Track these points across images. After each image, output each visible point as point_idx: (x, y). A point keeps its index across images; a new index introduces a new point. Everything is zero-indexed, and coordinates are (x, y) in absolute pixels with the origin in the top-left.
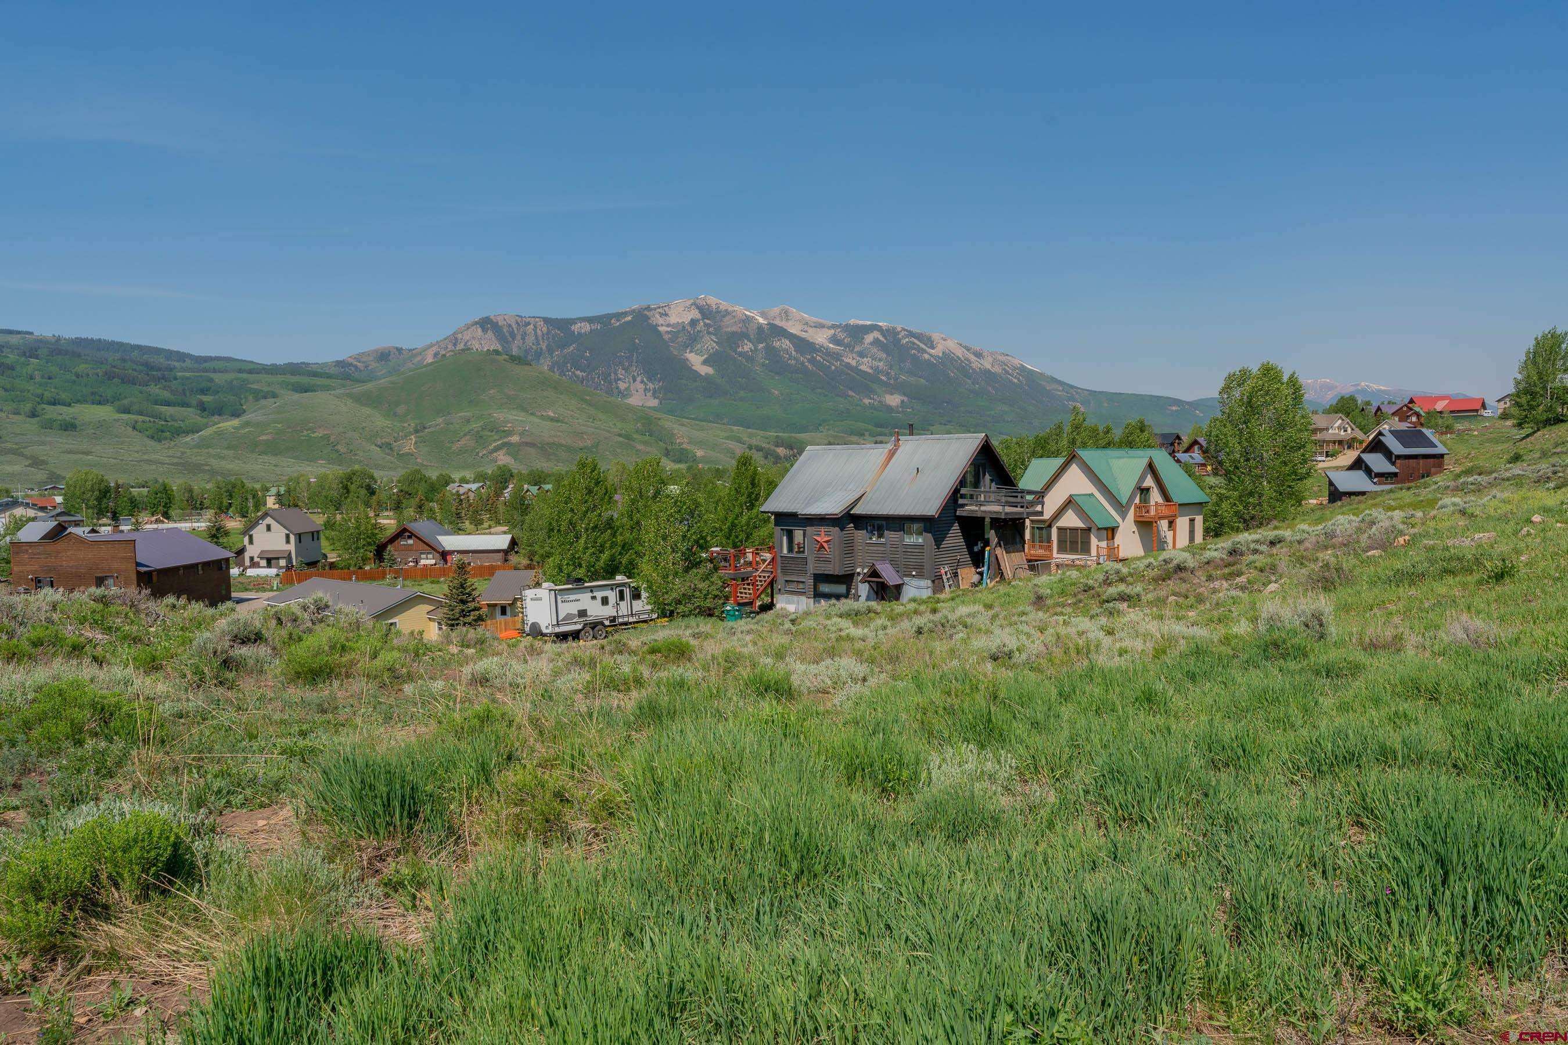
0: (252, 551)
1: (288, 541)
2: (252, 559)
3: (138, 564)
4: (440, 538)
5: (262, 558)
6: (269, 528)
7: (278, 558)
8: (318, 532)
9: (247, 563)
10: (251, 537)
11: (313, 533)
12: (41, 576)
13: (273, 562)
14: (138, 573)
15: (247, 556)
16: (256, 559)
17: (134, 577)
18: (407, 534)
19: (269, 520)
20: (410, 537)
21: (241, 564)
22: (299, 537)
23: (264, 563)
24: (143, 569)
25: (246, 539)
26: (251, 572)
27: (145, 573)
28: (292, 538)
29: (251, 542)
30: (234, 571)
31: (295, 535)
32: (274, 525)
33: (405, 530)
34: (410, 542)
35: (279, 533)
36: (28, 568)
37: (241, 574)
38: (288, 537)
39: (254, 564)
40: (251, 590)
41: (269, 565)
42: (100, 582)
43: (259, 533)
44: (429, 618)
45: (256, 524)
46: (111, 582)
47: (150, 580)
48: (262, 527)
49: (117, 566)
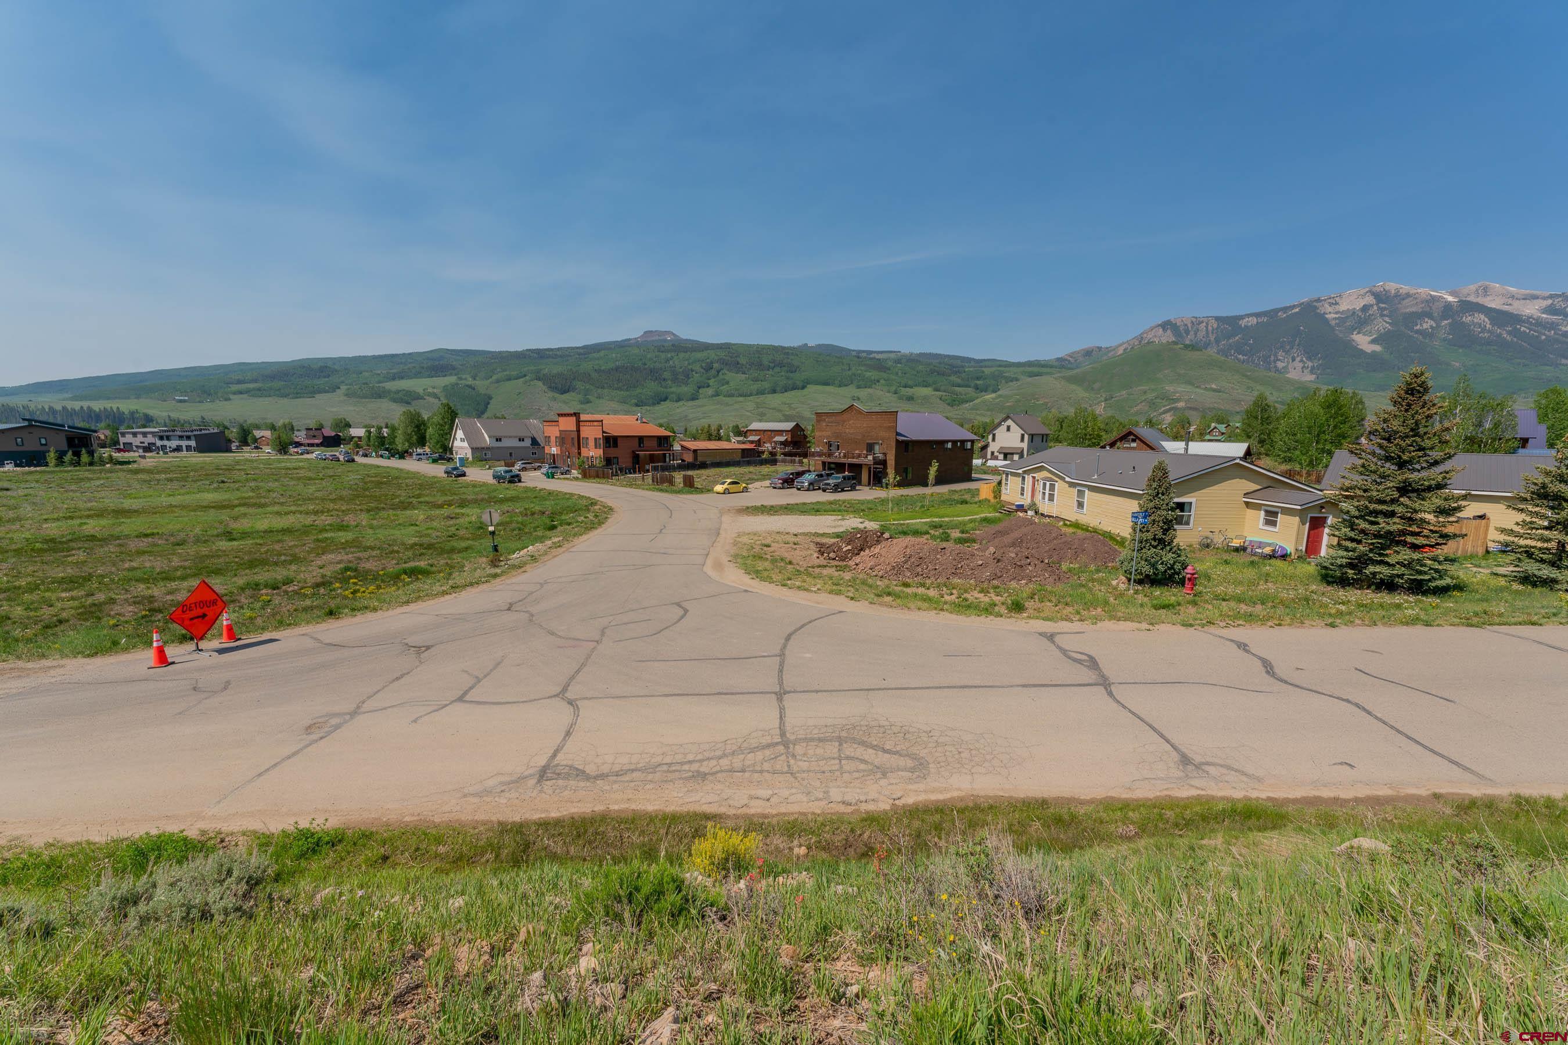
0: (993, 447)
1: (1022, 440)
2: (993, 453)
3: (898, 434)
4: (1164, 444)
5: (1000, 453)
6: (1009, 429)
7: (1012, 454)
8: (1047, 435)
9: (989, 456)
10: (994, 435)
11: (1043, 435)
12: (832, 440)
13: (1009, 456)
14: (897, 440)
15: (989, 450)
16: (996, 454)
17: (894, 444)
18: (1132, 437)
19: (1009, 422)
20: (1134, 441)
21: (984, 457)
22: (1032, 437)
23: (1001, 456)
24: (901, 438)
25: (990, 437)
26: (991, 463)
27: (903, 441)
28: (1026, 437)
29: (994, 440)
30: (977, 462)
31: (1029, 435)
32: (1013, 426)
33: (1130, 433)
34: (1134, 445)
35: (1017, 432)
36: (824, 434)
37: (984, 464)
38: (1023, 436)
39: (994, 457)
40: (989, 474)
41: (1005, 458)
42: (870, 448)
43: (1001, 432)
44: (1247, 503)
45: (999, 424)
46: (877, 448)
47: (907, 450)
48: (1004, 427)
49: (882, 434)
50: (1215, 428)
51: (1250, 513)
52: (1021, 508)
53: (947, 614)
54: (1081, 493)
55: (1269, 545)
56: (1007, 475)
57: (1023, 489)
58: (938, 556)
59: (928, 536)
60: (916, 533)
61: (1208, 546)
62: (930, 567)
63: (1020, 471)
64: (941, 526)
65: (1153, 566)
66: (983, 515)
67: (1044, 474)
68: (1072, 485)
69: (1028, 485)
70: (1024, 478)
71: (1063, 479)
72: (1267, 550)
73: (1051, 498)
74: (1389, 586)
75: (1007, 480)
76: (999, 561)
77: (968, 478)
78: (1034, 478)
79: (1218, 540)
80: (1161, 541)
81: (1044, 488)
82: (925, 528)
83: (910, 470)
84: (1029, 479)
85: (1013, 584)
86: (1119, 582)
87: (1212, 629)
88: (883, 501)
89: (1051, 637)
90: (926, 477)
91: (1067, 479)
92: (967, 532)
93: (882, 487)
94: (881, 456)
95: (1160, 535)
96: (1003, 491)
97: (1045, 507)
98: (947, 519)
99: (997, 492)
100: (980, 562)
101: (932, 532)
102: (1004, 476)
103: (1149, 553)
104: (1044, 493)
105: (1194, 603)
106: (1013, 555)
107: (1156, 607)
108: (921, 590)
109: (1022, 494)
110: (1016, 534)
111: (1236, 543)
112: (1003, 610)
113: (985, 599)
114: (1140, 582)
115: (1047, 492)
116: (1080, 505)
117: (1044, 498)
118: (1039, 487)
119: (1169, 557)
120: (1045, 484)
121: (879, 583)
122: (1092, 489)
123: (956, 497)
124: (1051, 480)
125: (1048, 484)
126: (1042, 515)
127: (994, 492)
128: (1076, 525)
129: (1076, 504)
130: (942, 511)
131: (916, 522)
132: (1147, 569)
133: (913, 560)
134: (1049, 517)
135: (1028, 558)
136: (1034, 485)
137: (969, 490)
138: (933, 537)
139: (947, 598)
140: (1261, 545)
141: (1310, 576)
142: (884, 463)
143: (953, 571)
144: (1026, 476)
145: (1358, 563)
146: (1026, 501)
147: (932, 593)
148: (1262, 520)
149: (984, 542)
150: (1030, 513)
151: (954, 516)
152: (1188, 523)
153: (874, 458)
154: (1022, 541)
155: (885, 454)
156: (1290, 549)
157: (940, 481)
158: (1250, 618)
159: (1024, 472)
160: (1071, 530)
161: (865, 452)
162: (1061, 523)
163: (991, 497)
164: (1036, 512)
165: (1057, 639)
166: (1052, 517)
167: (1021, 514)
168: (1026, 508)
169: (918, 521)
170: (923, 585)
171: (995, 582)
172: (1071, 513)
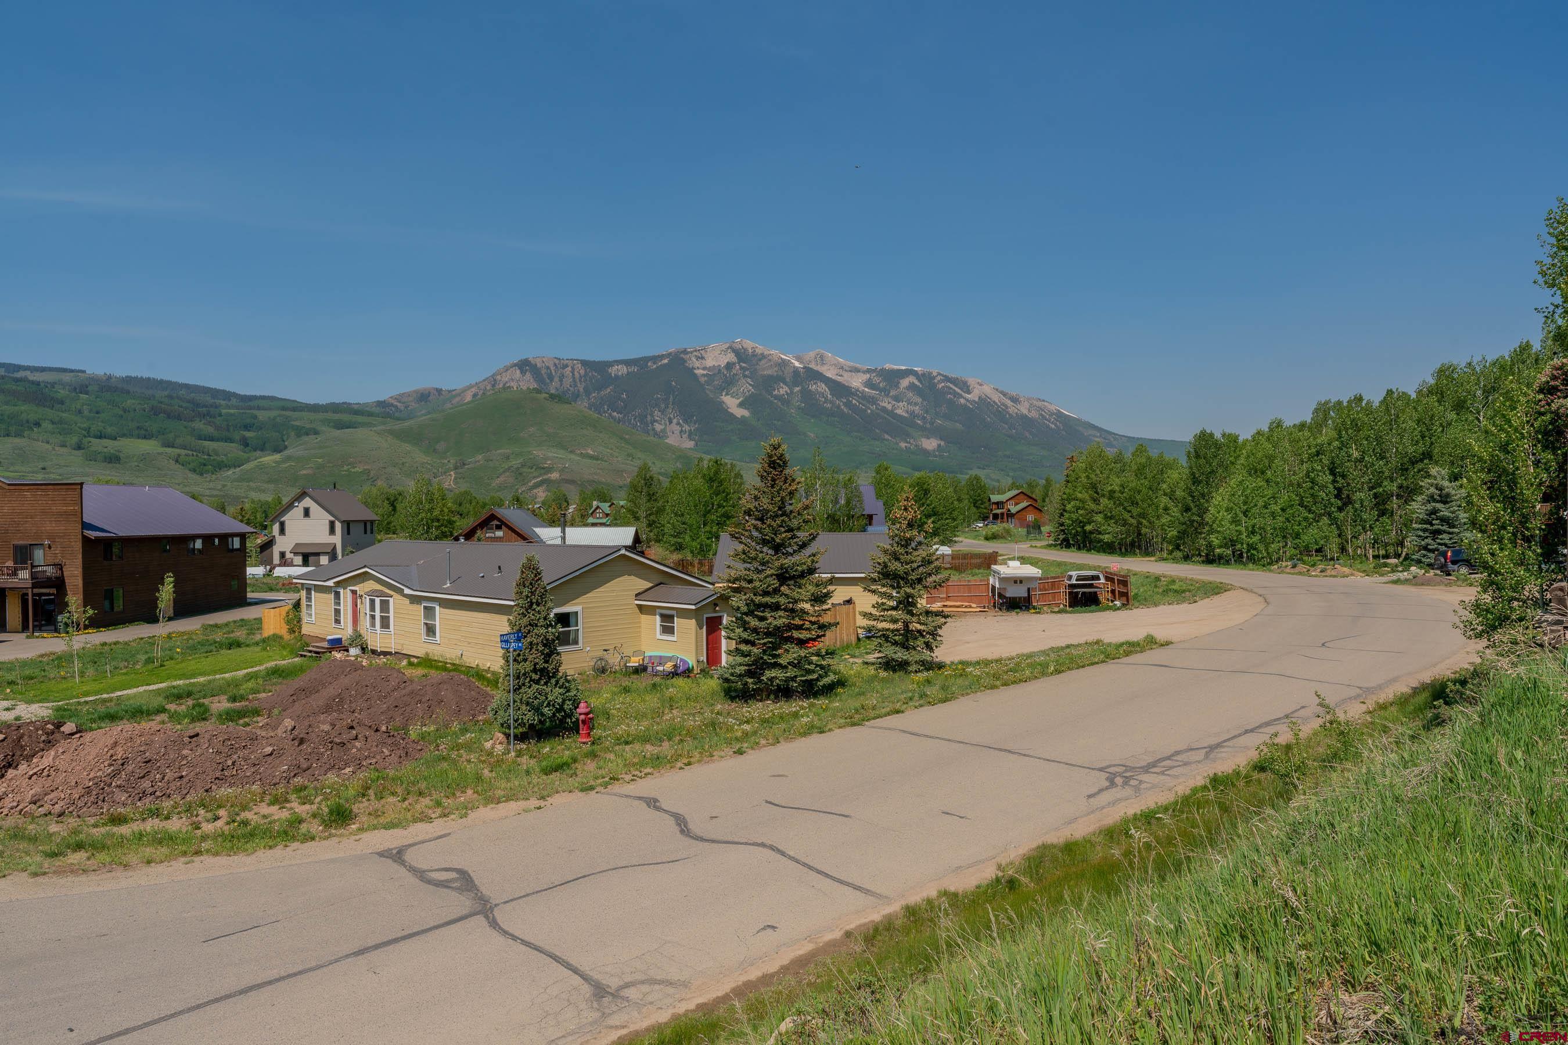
0: (283, 544)
1: (332, 531)
2: (282, 555)
3: (86, 526)
4: (538, 530)
5: (296, 554)
6: (307, 513)
7: (318, 554)
8: (372, 522)
9: (276, 560)
10: (282, 526)
11: (365, 522)
13: (311, 559)
14: (86, 540)
15: (276, 550)
16: (289, 555)
17: (78, 546)
18: (496, 522)
19: (307, 502)
20: (499, 528)
21: (268, 562)
22: (348, 525)
23: (298, 560)
24: (92, 534)
25: (276, 528)
26: (280, 572)
27: (98, 540)
28: (338, 526)
29: (282, 531)
30: (255, 571)
31: (342, 522)
32: (314, 508)
33: (492, 517)
34: (499, 534)
35: (321, 518)
37: (267, 574)
38: (332, 525)
39: (284, 562)
40: (278, 590)
41: (306, 563)
42: (23, 555)
43: (293, 519)
44: (640, 607)
45: (290, 506)
46: (39, 555)
47: (107, 554)
48: (298, 511)
49: (49, 527)
50: (598, 507)
51: (645, 618)
52: (337, 644)
53: (208, 860)
54: (429, 612)
55: (670, 659)
56: (309, 590)
57: (337, 612)
58: (185, 752)
59: (164, 717)
60: (138, 713)
61: (603, 671)
62: (170, 775)
63: (330, 583)
64: (189, 694)
65: (537, 710)
66: (271, 664)
67: (371, 585)
68: (415, 600)
69: (345, 606)
70: (337, 595)
71: (400, 591)
72: (668, 667)
73: (385, 623)
74: (784, 692)
75: (309, 599)
76: (302, 741)
77: (241, 601)
78: (354, 592)
79: (614, 660)
80: (543, 672)
81: (373, 609)
82: (157, 701)
83: (119, 593)
84: (346, 595)
85: (332, 777)
86: (495, 743)
87: (616, 788)
88: (61, 660)
89: (397, 856)
90: (154, 603)
91: (407, 591)
92: (242, 698)
93: (56, 630)
94: (50, 571)
95: (541, 665)
96: (305, 619)
97: (377, 639)
98: (202, 679)
99: (294, 621)
100: (269, 750)
101: (172, 707)
102: (304, 593)
103: (529, 692)
104: (373, 617)
105: (593, 755)
106: (326, 727)
107: (547, 771)
108: (152, 825)
109: (337, 621)
110: (331, 691)
111: (634, 662)
112: (316, 827)
113: (279, 814)
114: (522, 738)
115: (378, 614)
116: (430, 630)
117: (373, 625)
118: (365, 607)
119: (555, 694)
120: (372, 602)
121: (54, 828)
122: (446, 604)
123: (219, 636)
124: (381, 594)
125: (377, 600)
126: (374, 652)
127: (288, 622)
128: (427, 662)
129: (423, 630)
130: (192, 665)
131: (136, 693)
132: (530, 717)
133: (130, 768)
134: (385, 654)
135: (352, 728)
136: (355, 605)
137: (243, 623)
138: (175, 717)
139: (208, 828)
140: (662, 661)
141: (713, 694)
142: (59, 584)
143: (218, 774)
144: (342, 591)
145: (756, 669)
146: (345, 632)
147: (176, 825)
148: (658, 628)
149: (276, 711)
150: (354, 651)
151: (215, 672)
152: (576, 642)
153: (33, 576)
154: (342, 700)
155: (60, 567)
156: (691, 662)
157: (183, 609)
158: (658, 762)
159: (338, 584)
160: (419, 672)
161: (10, 563)
162: (405, 663)
163: (283, 631)
164: (364, 649)
165: (409, 856)
166: (390, 653)
167: (338, 655)
168: (345, 643)
169: (141, 689)
170: (156, 813)
171: (298, 780)
172: (417, 645)
